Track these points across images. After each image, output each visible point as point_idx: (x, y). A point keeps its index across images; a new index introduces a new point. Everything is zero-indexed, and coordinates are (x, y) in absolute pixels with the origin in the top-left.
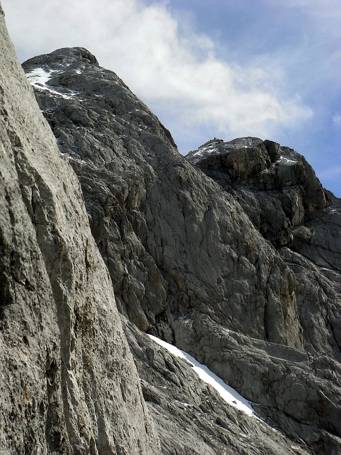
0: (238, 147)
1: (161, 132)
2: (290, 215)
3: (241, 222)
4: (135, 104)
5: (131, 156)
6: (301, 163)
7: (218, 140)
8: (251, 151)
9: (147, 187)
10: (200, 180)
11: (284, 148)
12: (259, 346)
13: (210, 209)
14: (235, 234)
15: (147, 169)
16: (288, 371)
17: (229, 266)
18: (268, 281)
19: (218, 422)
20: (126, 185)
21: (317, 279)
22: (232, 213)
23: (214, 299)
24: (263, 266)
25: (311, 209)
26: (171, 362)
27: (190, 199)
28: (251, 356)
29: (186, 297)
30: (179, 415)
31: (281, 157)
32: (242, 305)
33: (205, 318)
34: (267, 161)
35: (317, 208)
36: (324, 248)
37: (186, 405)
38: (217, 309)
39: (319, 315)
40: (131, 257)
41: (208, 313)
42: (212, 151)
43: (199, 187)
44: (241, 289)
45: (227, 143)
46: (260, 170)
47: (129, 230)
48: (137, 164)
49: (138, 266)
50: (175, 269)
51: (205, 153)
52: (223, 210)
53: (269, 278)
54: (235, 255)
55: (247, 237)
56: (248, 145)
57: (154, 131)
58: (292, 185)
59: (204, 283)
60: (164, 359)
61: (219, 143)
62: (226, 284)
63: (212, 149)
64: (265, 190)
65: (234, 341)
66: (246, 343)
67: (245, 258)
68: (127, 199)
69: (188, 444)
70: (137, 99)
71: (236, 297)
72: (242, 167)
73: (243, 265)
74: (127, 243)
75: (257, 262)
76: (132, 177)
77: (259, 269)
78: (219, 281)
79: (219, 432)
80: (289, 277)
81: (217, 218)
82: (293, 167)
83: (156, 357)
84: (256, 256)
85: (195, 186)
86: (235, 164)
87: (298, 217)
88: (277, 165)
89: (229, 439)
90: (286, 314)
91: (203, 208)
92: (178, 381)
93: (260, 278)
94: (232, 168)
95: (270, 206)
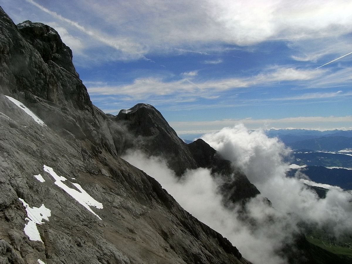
0: (37, 26)
1: (14, 26)
2: (52, 50)
3: (41, 62)
4: (4, 15)
5: (3, 34)
6: (57, 34)
7: (29, 21)
8: (41, 28)
9: (9, 46)
10: (28, 46)
11: (51, 28)
12: (46, 102)
13: (31, 56)
14: (39, 65)
15: (9, 40)
16: (54, 111)
17: (37, 76)
18: (49, 81)
19: (35, 132)
20: (2, 46)
21: (59, 71)
22: (38, 58)
23: (32, 86)
24: (47, 76)
25: (59, 48)
26: (20, 112)
27: (25, 53)
28: (43, 105)
29: (22, 85)
30: (24, 132)
31: (50, 31)
32: (40, 88)
33: (29, 92)
34: (46, 32)
35: (60, 48)
36: (62, 61)
37: (25, 127)
38: (32, 89)
39: (59, 82)
40: (4, 71)
41: (30, 91)
42: (28, 25)
43: (27, 48)
44: (40, 83)
45: (33, 23)
46: (43, 35)
47: (4, 62)
48: (6, 37)
49: (7, 75)
50: (19, 75)
51: (25, 25)
52: (35, 57)
53: (49, 80)
54: (39, 72)
55: (43, 66)
56: (40, 26)
57: (11, 26)
58: (54, 41)
59: (28, 81)
60: (18, 112)
61: (29, 22)
62: (36, 81)
63: (27, 24)
64: (45, 41)
65: (38, 100)
66: (42, 101)
67: (42, 73)
68: (3, 51)
69: (28, 145)
70: (5, 13)
71: (38, 86)
72: (38, 33)
73: (41, 75)
74: (3, 66)
75: (45, 75)
76: (4, 43)
77: (46, 77)
78: (34, 80)
79: (36, 136)
80: (55, 80)
81: (33, 60)
82: (54, 35)
83: (15, 111)
84: (45, 73)
85: (26, 48)
86: (35, 31)
87: (55, 50)
88: (49, 33)
89: (39, 139)
90: (53, 91)
91: (29, 56)
92: (23, 119)
93: (46, 80)
94: (34, 32)
95: (46, 47)
